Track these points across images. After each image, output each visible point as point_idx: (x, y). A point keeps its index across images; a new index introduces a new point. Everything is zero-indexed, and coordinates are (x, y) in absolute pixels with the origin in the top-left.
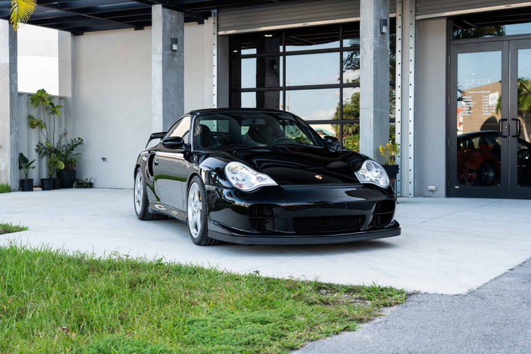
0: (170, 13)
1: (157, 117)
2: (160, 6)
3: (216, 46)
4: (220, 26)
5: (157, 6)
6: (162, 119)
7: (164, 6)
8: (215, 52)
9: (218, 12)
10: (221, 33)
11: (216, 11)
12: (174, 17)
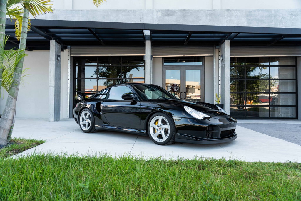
0: (58, 44)
1: (52, 87)
2: (54, 41)
3: (70, 60)
4: (71, 53)
5: (53, 41)
6: (54, 88)
7: (56, 41)
8: (69, 62)
9: (71, 47)
10: (72, 55)
11: (70, 46)
12: (58, 46)
